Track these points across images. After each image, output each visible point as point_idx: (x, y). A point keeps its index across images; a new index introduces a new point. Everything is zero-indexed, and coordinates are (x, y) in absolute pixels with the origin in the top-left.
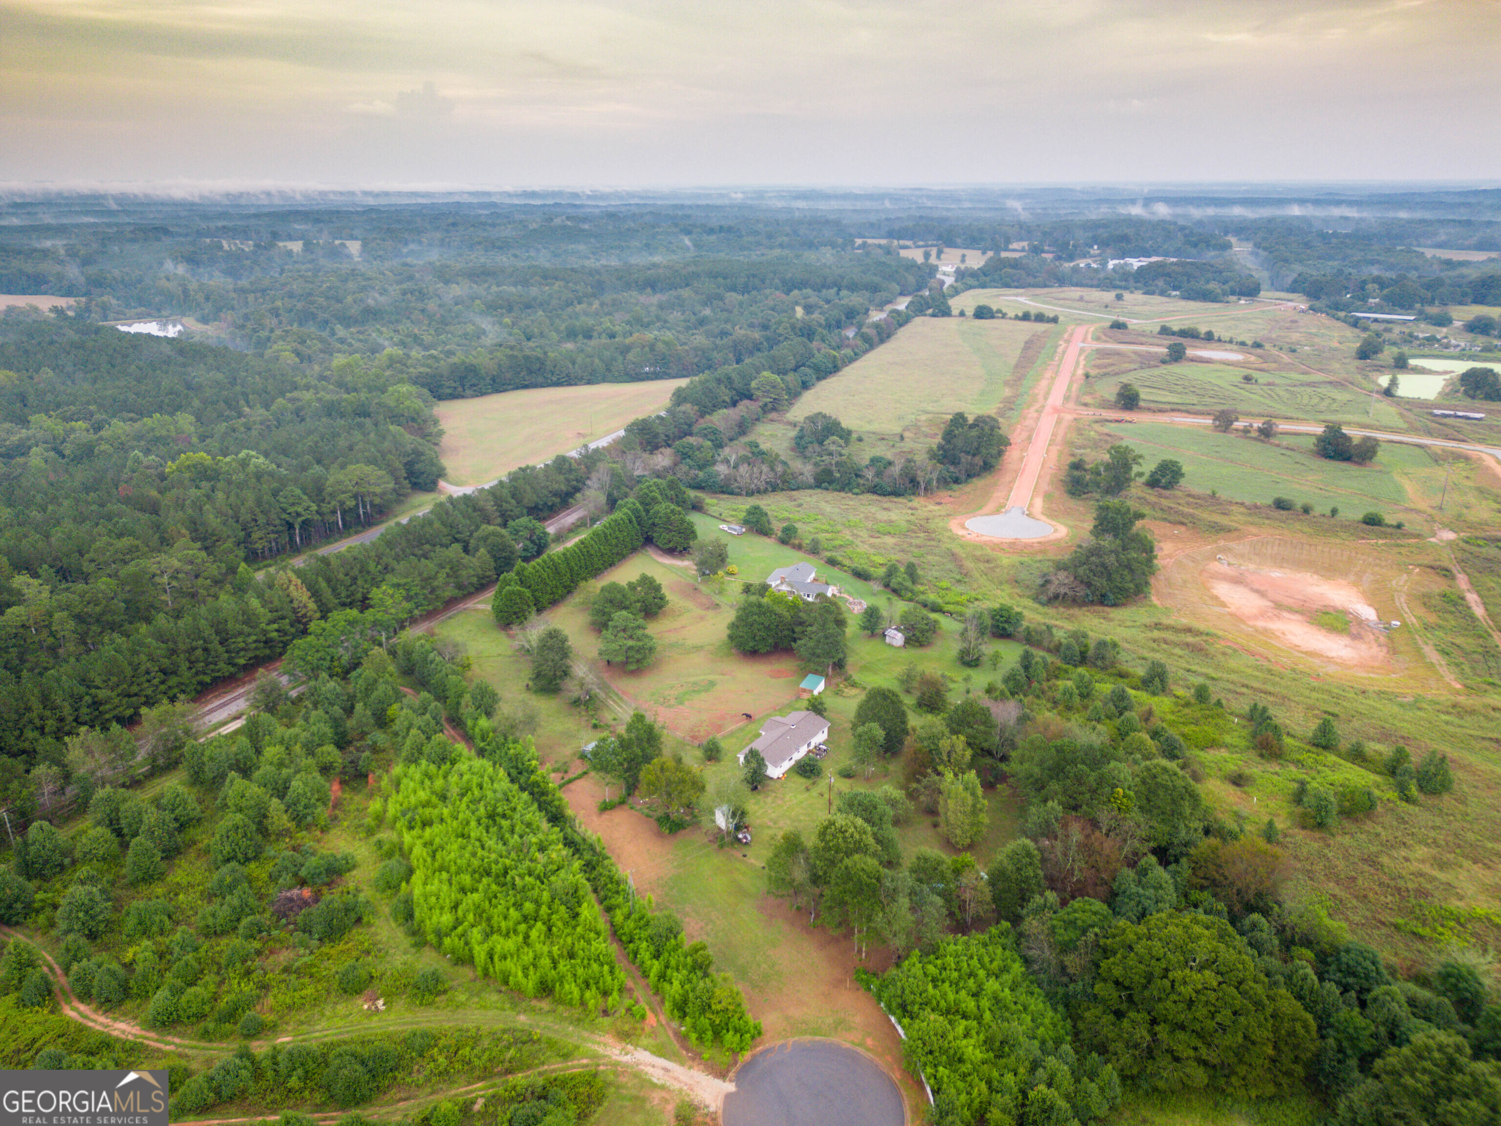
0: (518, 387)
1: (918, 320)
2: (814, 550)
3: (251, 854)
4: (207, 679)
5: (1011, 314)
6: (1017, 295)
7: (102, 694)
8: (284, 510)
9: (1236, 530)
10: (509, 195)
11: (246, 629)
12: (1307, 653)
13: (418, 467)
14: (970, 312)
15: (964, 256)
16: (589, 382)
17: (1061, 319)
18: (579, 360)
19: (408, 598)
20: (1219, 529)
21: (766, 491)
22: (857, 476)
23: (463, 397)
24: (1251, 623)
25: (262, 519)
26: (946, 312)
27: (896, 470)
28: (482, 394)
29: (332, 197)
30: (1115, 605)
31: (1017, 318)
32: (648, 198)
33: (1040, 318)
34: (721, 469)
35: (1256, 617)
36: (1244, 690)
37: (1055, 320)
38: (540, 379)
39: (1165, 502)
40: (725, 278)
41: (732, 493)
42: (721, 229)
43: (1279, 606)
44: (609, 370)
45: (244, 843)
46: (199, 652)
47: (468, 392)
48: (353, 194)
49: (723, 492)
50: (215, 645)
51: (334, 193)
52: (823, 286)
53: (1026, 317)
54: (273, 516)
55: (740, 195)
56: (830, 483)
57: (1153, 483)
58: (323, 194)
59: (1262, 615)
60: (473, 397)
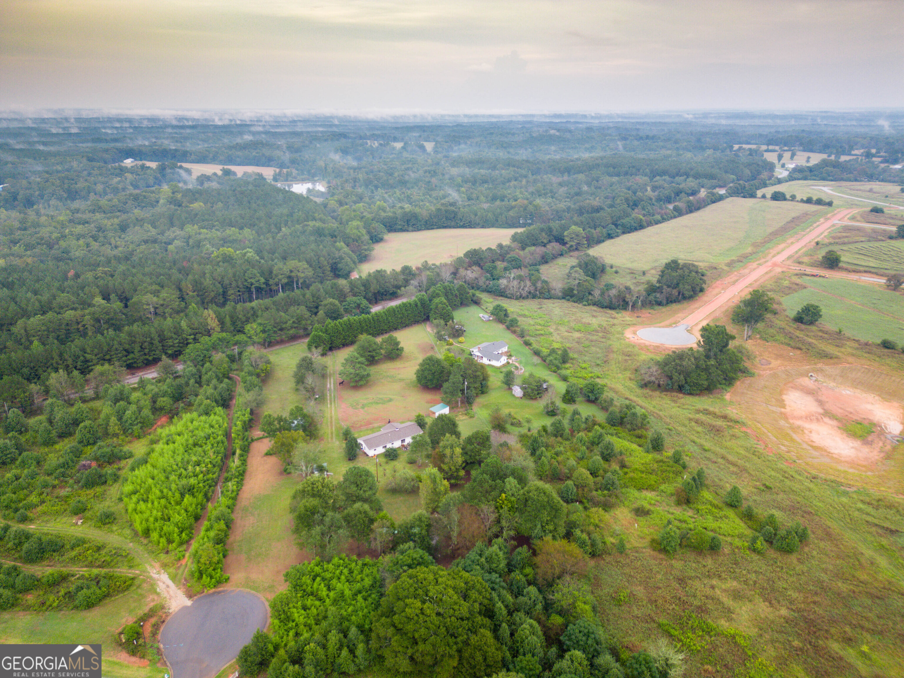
0: (439, 227)
1: (730, 199)
2: (522, 335)
3: (91, 441)
4: (151, 358)
5: (798, 198)
6: (824, 186)
7: (88, 356)
8: (246, 280)
9: (837, 357)
10: (545, 116)
11: (175, 336)
12: (817, 448)
13: (340, 266)
14: (769, 196)
15: (809, 158)
16: (483, 227)
17: (835, 203)
18: (479, 214)
19: (264, 331)
20: (825, 356)
21: (527, 298)
22: (590, 294)
23: (408, 231)
24: (791, 421)
25: (234, 284)
26: (753, 196)
27: (613, 292)
28: (419, 230)
29: (447, 118)
30: (690, 394)
31: (802, 201)
32: (625, 118)
33: (819, 202)
34: (503, 282)
35: (801, 418)
36: (720, 460)
37: (830, 204)
38: (453, 224)
39: (798, 333)
40: (614, 168)
41: (506, 297)
42: (647, 137)
43: (827, 413)
44: (497, 221)
45: (88, 435)
46: (146, 344)
47: (411, 228)
48: (458, 116)
49: (502, 296)
50: (156, 342)
51: (449, 116)
52: (677, 175)
53: (809, 201)
54: (240, 283)
55: (691, 116)
56: (571, 297)
57: (799, 319)
58: (442, 116)
59: (809, 418)
60: (413, 231)
